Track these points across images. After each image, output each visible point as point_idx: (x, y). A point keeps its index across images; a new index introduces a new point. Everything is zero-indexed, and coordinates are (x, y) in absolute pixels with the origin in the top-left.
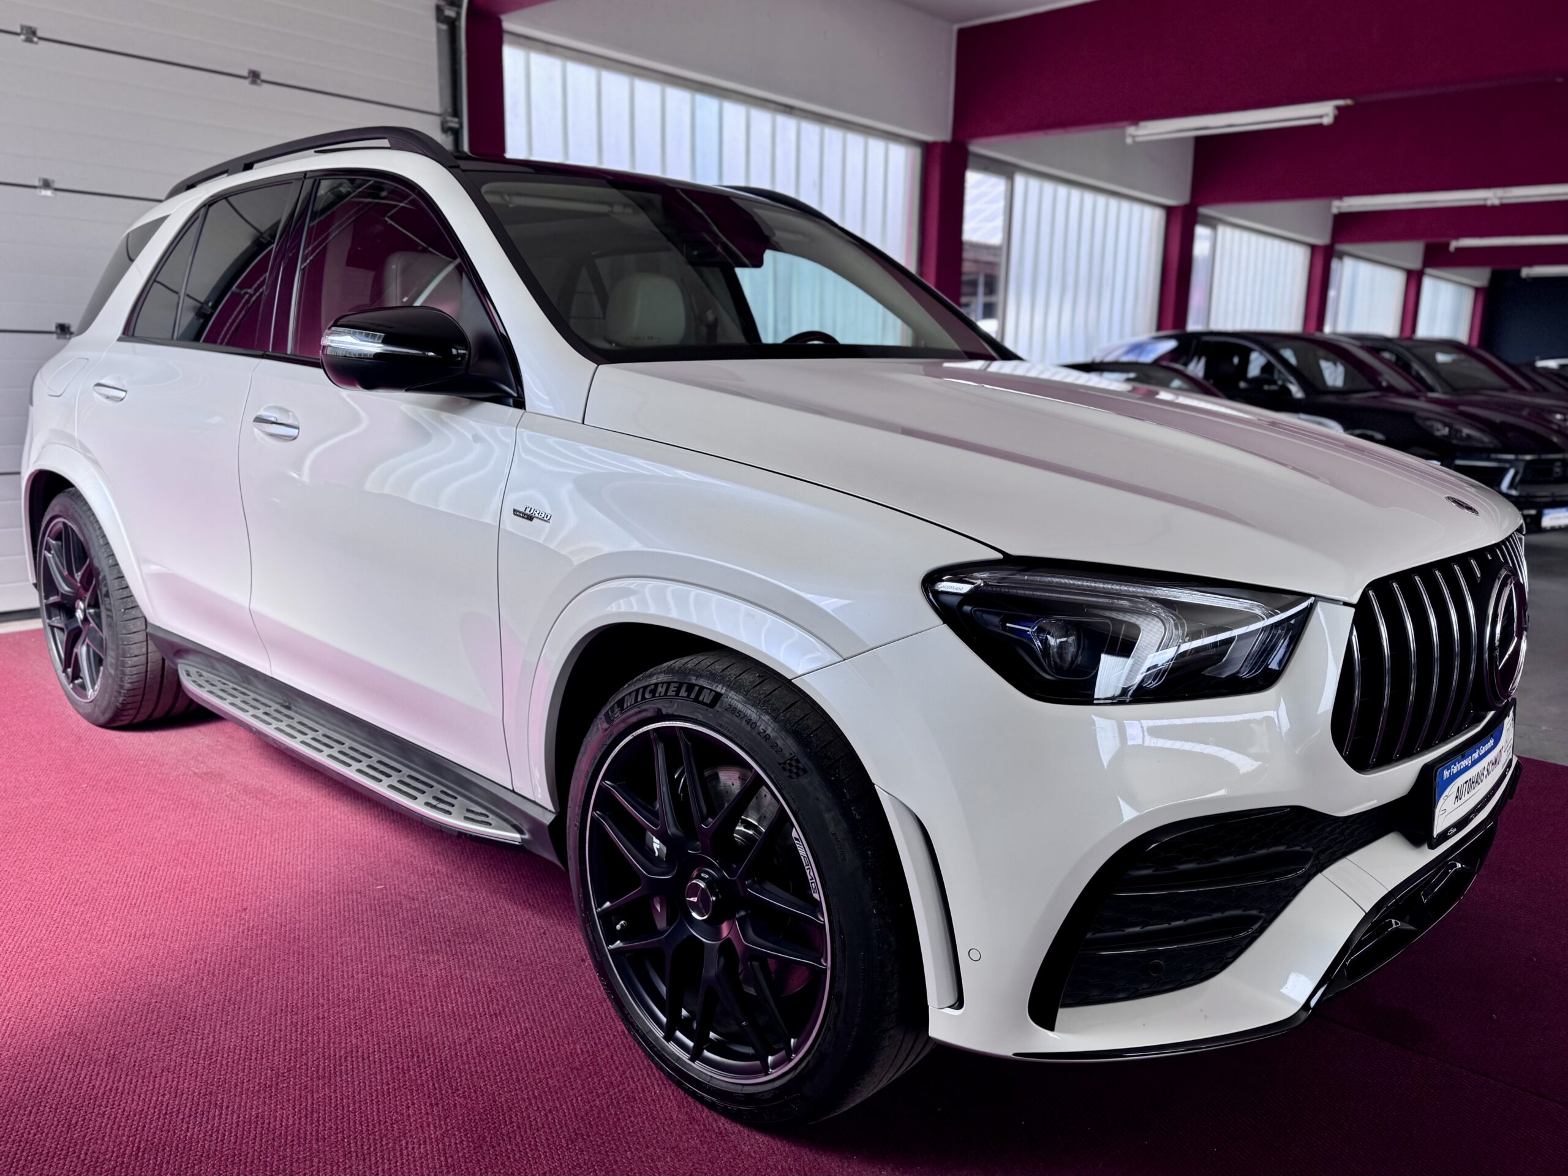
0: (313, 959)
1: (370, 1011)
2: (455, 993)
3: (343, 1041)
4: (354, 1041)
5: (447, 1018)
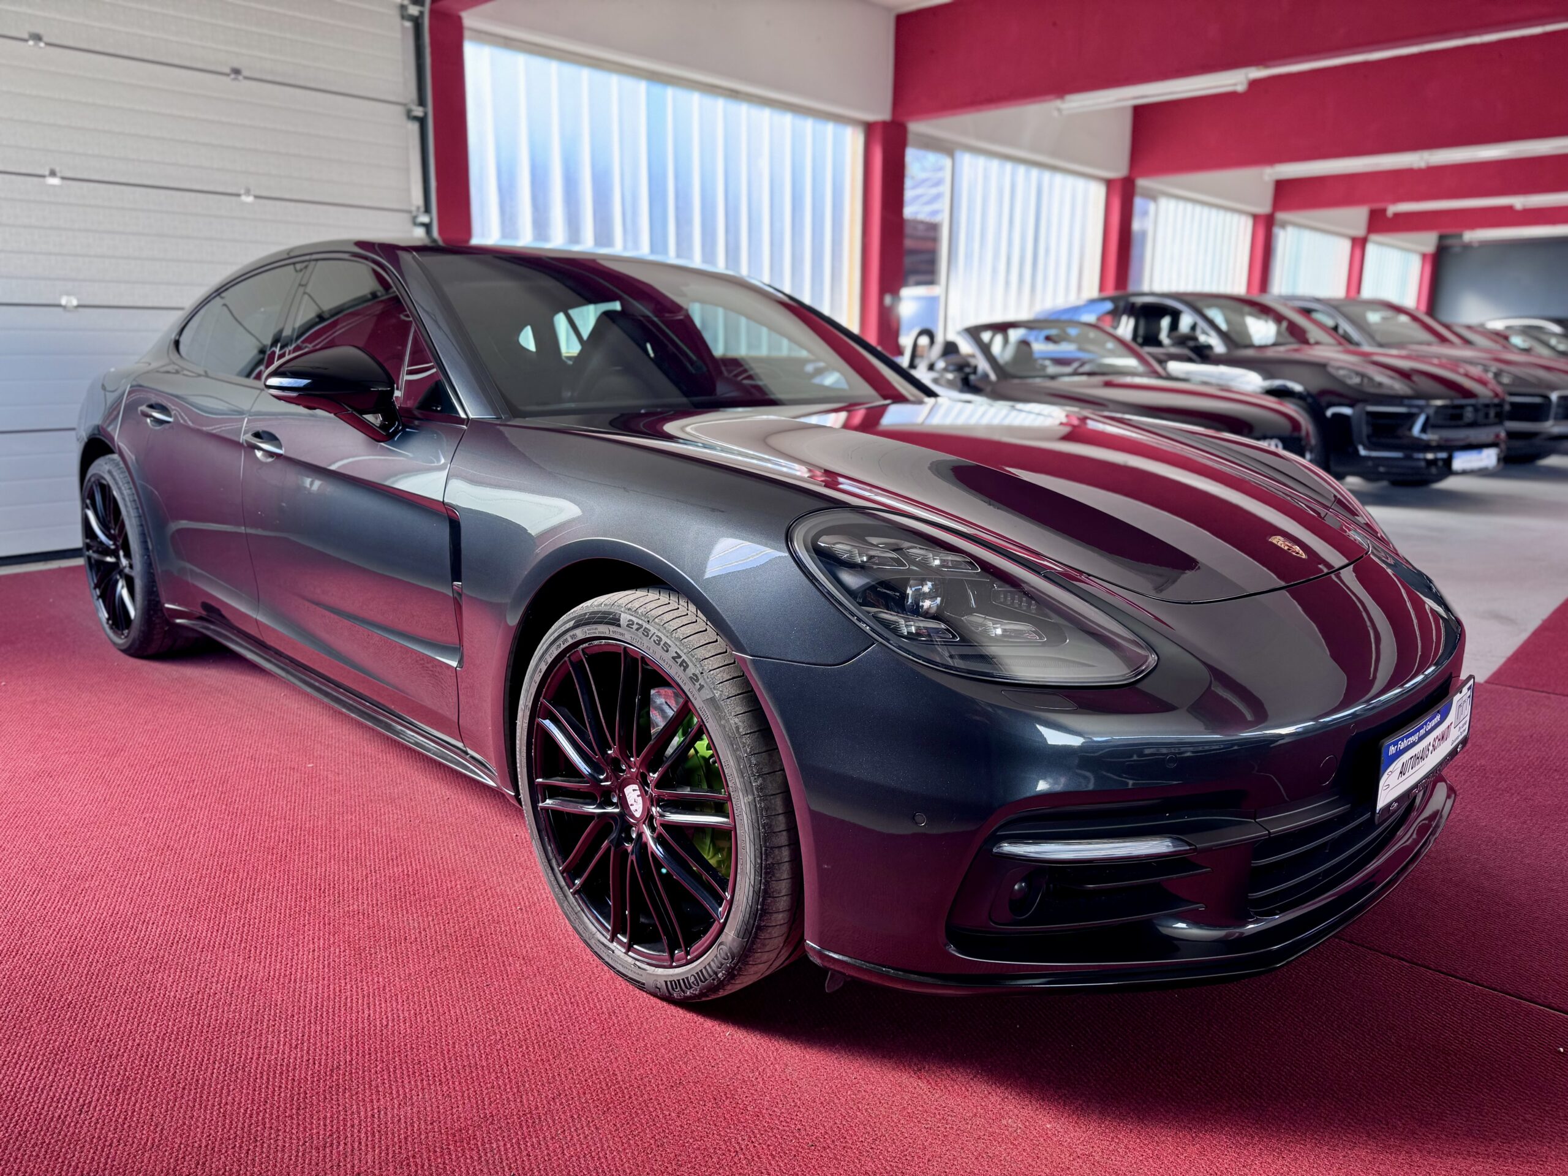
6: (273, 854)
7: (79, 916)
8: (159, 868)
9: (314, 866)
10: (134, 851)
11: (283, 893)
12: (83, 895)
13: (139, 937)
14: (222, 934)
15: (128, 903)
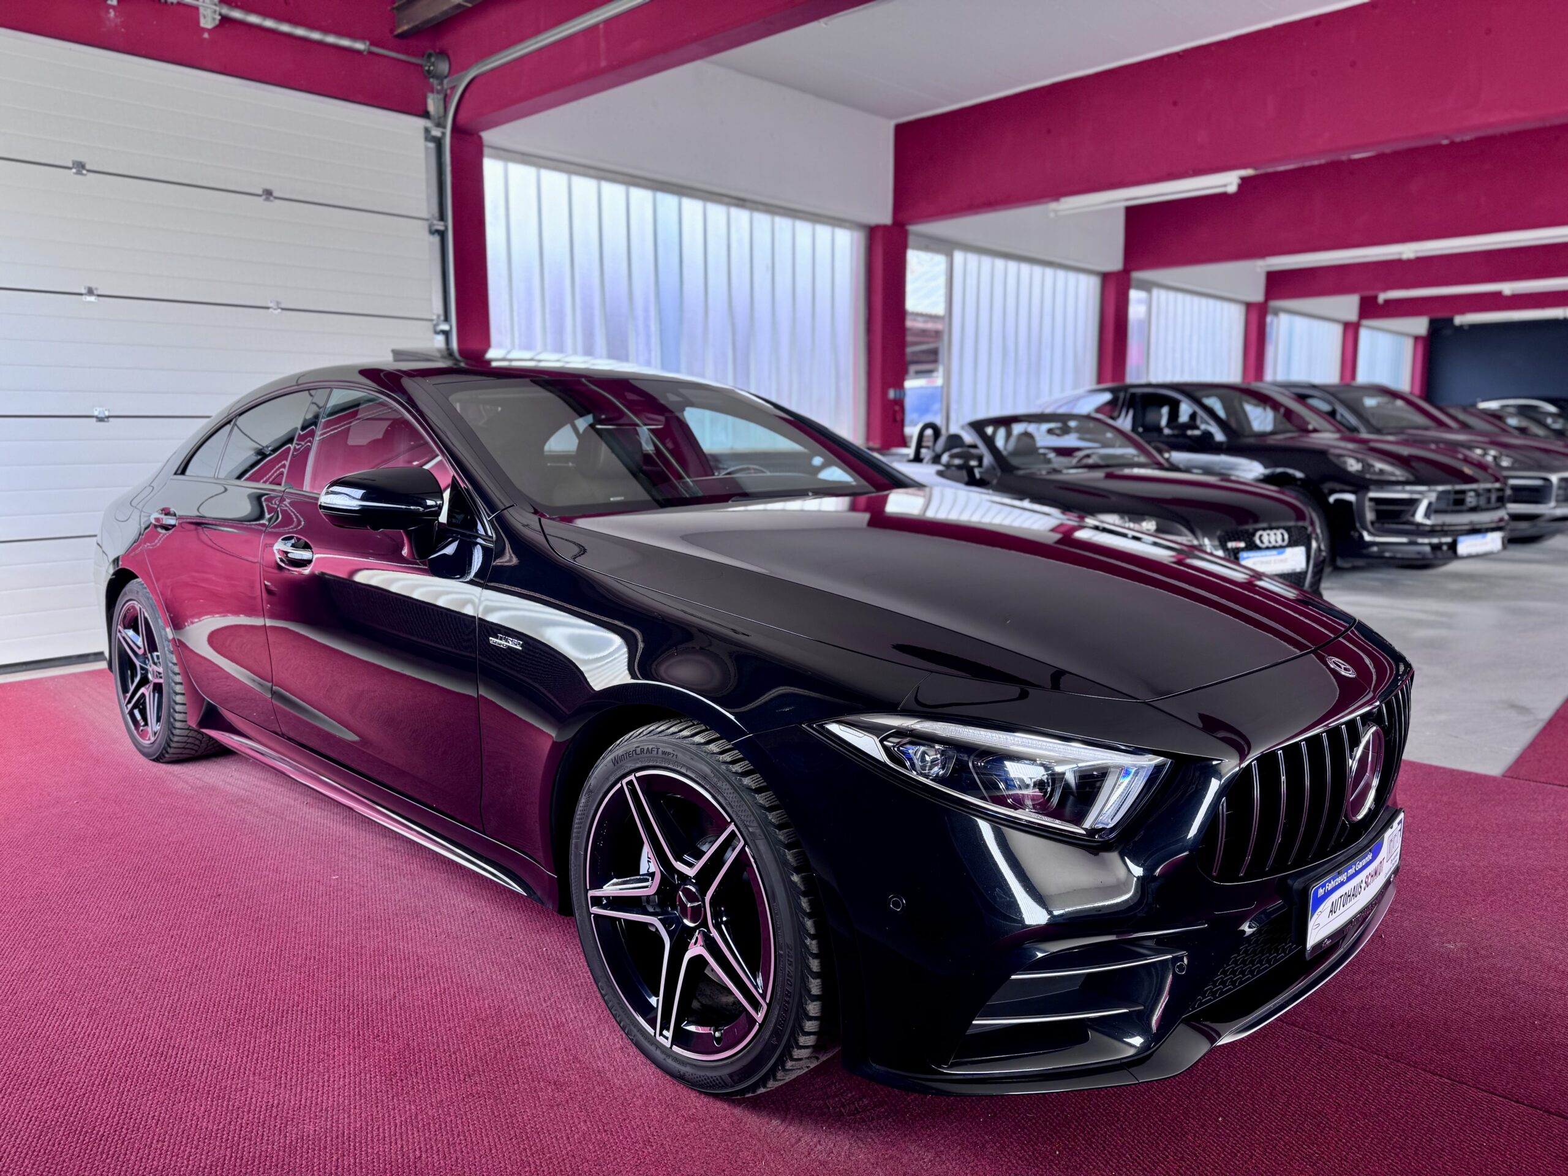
0: (271, 934)
1: (314, 975)
2: (388, 961)
3: (287, 998)
4: (296, 998)
5: (378, 980)
6: (300, 973)
7: (109, 1041)
8: (187, 990)
9: (342, 985)
10: (162, 972)
11: (311, 1015)
12: (112, 1019)
13: (168, 1065)
14: (252, 1059)
15: (157, 1027)
